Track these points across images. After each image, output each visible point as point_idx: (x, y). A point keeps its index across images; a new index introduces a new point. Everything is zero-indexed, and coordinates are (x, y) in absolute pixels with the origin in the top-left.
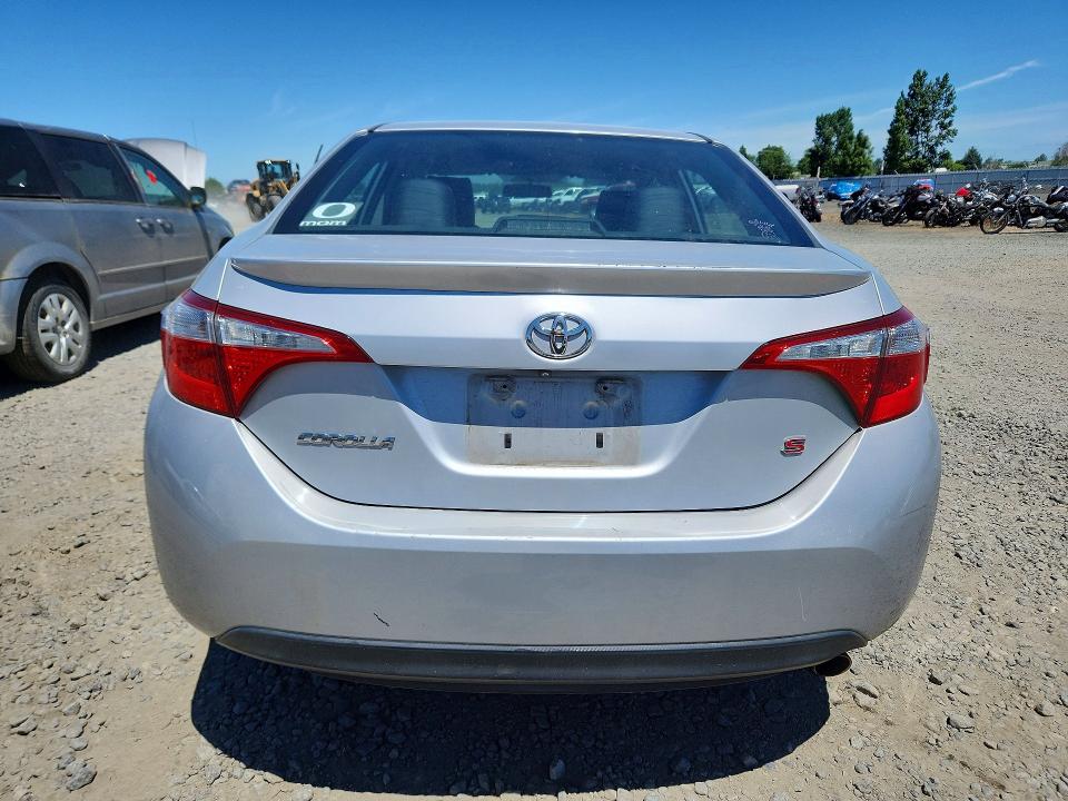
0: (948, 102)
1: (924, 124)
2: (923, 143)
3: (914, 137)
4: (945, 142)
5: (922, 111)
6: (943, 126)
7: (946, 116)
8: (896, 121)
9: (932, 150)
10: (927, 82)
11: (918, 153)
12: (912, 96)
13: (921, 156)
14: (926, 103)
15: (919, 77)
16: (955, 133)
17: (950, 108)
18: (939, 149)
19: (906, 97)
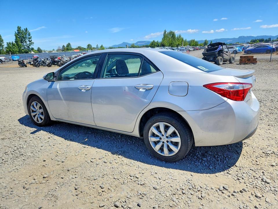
0: (29, 35)
1: (24, 40)
2: (26, 45)
3: (23, 44)
4: (31, 45)
5: (23, 37)
6: (30, 41)
7: (30, 39)
8: (16, 39)
9: (28, 47)
10: (22, 29)
11: (25, 48)
12: (19, 33)
13: (26, 49)
14: (23, 35)
15: (19, 28)
16: (33, 43)
17: (30, 36)
18: (30, 47)
19: (17, 33)
